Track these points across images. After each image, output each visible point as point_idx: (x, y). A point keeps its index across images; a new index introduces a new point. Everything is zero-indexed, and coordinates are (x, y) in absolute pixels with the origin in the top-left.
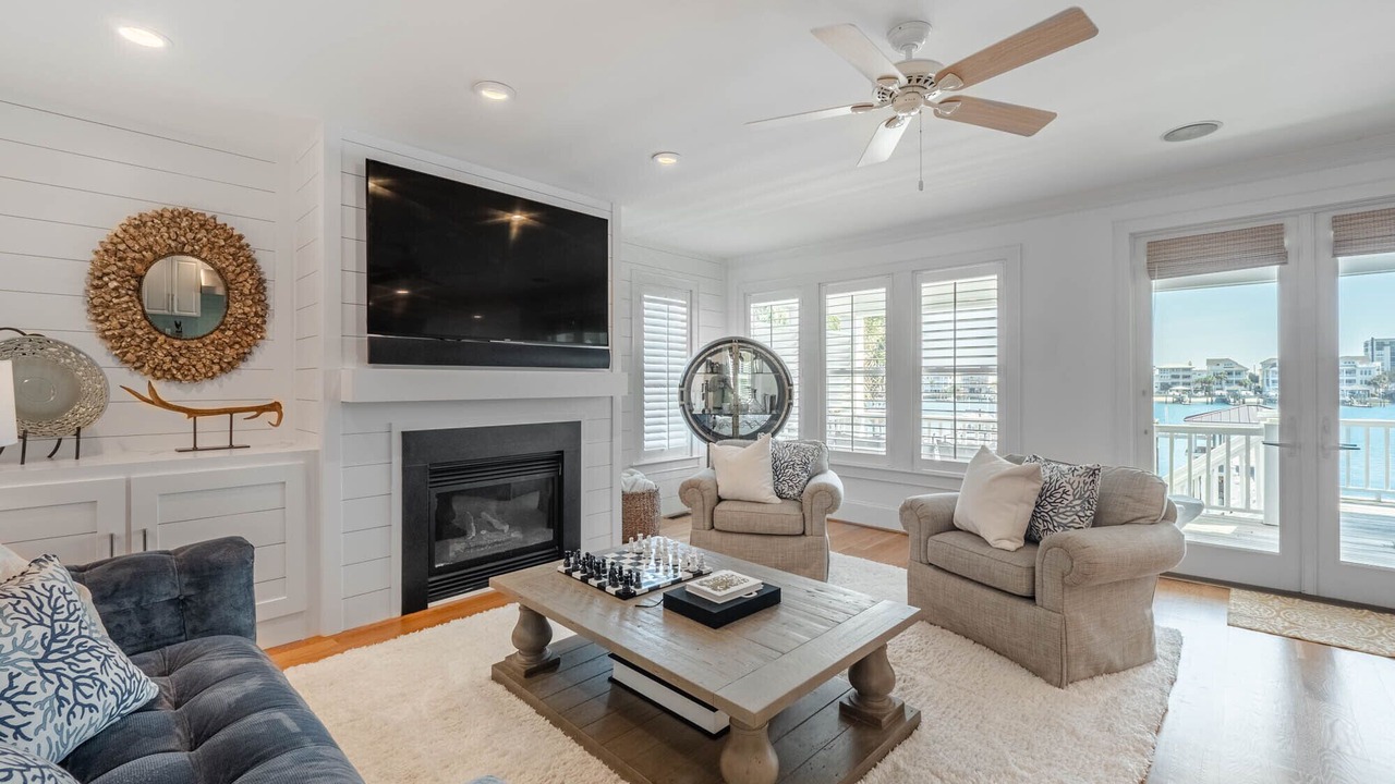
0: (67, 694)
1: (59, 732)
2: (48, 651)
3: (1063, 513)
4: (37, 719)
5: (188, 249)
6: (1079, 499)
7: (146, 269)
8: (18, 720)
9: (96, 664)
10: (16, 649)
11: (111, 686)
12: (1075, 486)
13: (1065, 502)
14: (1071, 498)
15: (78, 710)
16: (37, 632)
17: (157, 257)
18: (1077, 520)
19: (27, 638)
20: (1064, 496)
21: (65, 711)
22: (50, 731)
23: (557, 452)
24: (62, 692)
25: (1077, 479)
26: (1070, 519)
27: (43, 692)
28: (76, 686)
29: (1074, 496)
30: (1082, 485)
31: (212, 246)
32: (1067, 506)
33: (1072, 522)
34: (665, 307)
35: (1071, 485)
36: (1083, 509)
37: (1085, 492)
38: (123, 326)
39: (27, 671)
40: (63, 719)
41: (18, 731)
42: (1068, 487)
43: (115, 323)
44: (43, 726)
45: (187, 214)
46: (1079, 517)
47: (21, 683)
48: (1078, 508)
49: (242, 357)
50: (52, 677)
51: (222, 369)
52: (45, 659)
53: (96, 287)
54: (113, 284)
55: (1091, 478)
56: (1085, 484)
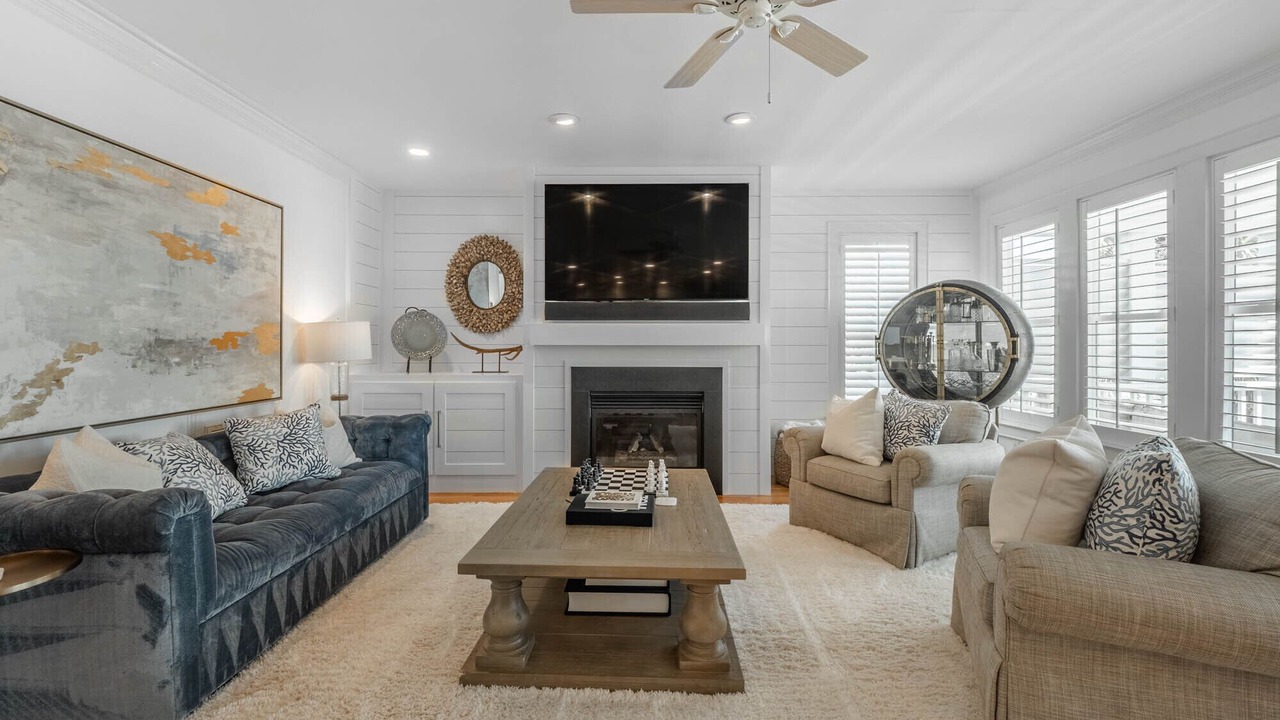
0: (285, 457)
1: (278, 472)
2: (285, 439)
3: (1108, 525)
4: (270, 463)
5: (485, 257)
6: (1134, 506)
7: (469, 272)
8: (263, 461)
9: (302, 450)
10: (274, 434)
11: (306, 461)
12: (1131, 484)
13: (1113, 508)
14: (1121, 503)
15: (287, 465)
16: (285, 430)
17: (473, 265)
18: (1127, 540)
19: (280, 432)
20: (1114, 498)
21: (282, 464)
22: (274, 469)
23: (698, 393)
24: (283, 456)
25: (1134, 473)
26: (1115, 536)
27: (276, 453)
28: (289, 455)
29: (1127, 500)
30: (1141, 484)
31: (496, 254)
32: (1113, 515)
33: (1118, 541)
34: (875, 255)
35: (1126, 482)
36: (1140, 524)
37: (1145, 497)
38: (459, 303)
39: (273, 443)
40: (281, 467)
41: (262, 465)
42: (1122, 486)
43: (456, 302)
44: (272, 466)
45: (486, 238)
46: (1131, 536)
47: (269, 447)
48: (1132, 522)
49: (513, 319)
50: (281, 449)
51: (503, 327)
52: (282, 442)
53: (449, 284)
54: (455, 281)
55: (1155, 476)
56: (1146, 484)
